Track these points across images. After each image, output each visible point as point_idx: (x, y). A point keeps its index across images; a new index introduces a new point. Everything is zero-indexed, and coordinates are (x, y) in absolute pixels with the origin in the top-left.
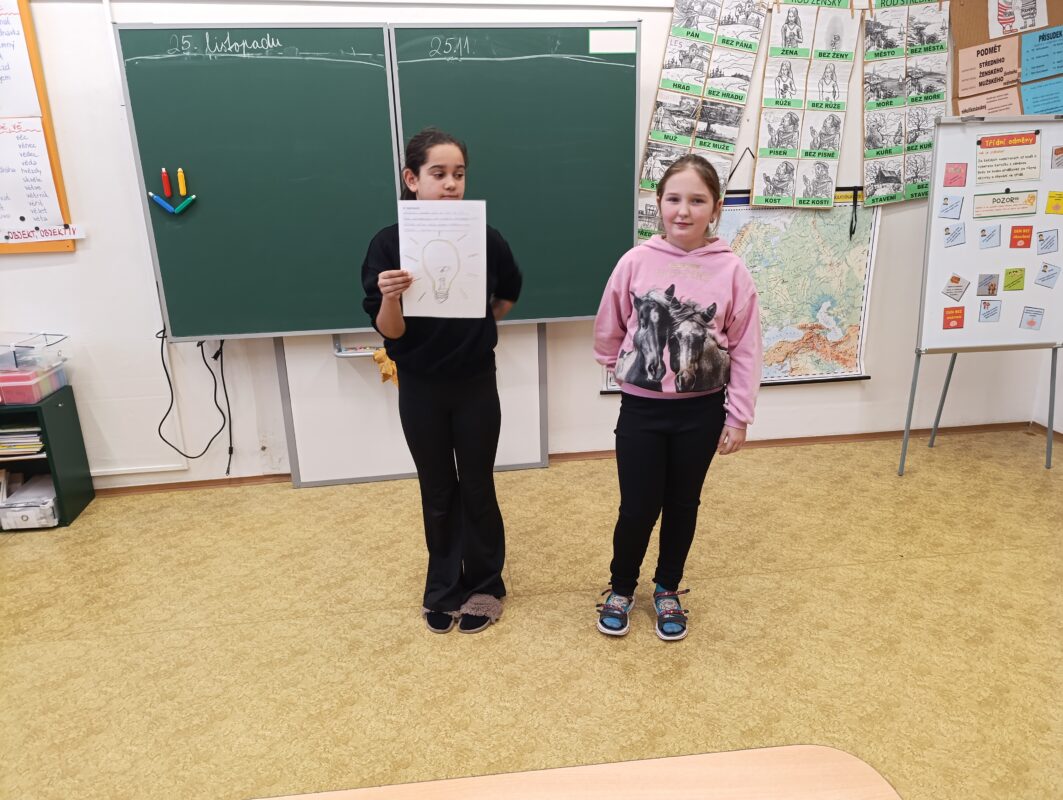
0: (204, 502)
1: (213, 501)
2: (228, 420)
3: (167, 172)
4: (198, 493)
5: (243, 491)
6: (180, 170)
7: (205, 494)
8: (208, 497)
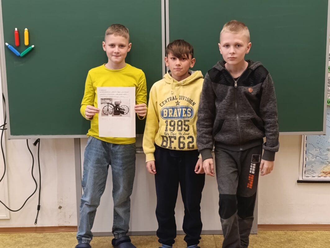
0: (19, 242)
1: (25, 241)
2: (39, 187)
3: (18, 31)
4: (15, 235)
5: (45, 236)
6: (26, 29)
7: (20, 237)
8: (22, 239)
